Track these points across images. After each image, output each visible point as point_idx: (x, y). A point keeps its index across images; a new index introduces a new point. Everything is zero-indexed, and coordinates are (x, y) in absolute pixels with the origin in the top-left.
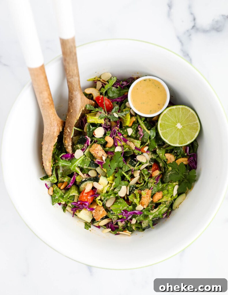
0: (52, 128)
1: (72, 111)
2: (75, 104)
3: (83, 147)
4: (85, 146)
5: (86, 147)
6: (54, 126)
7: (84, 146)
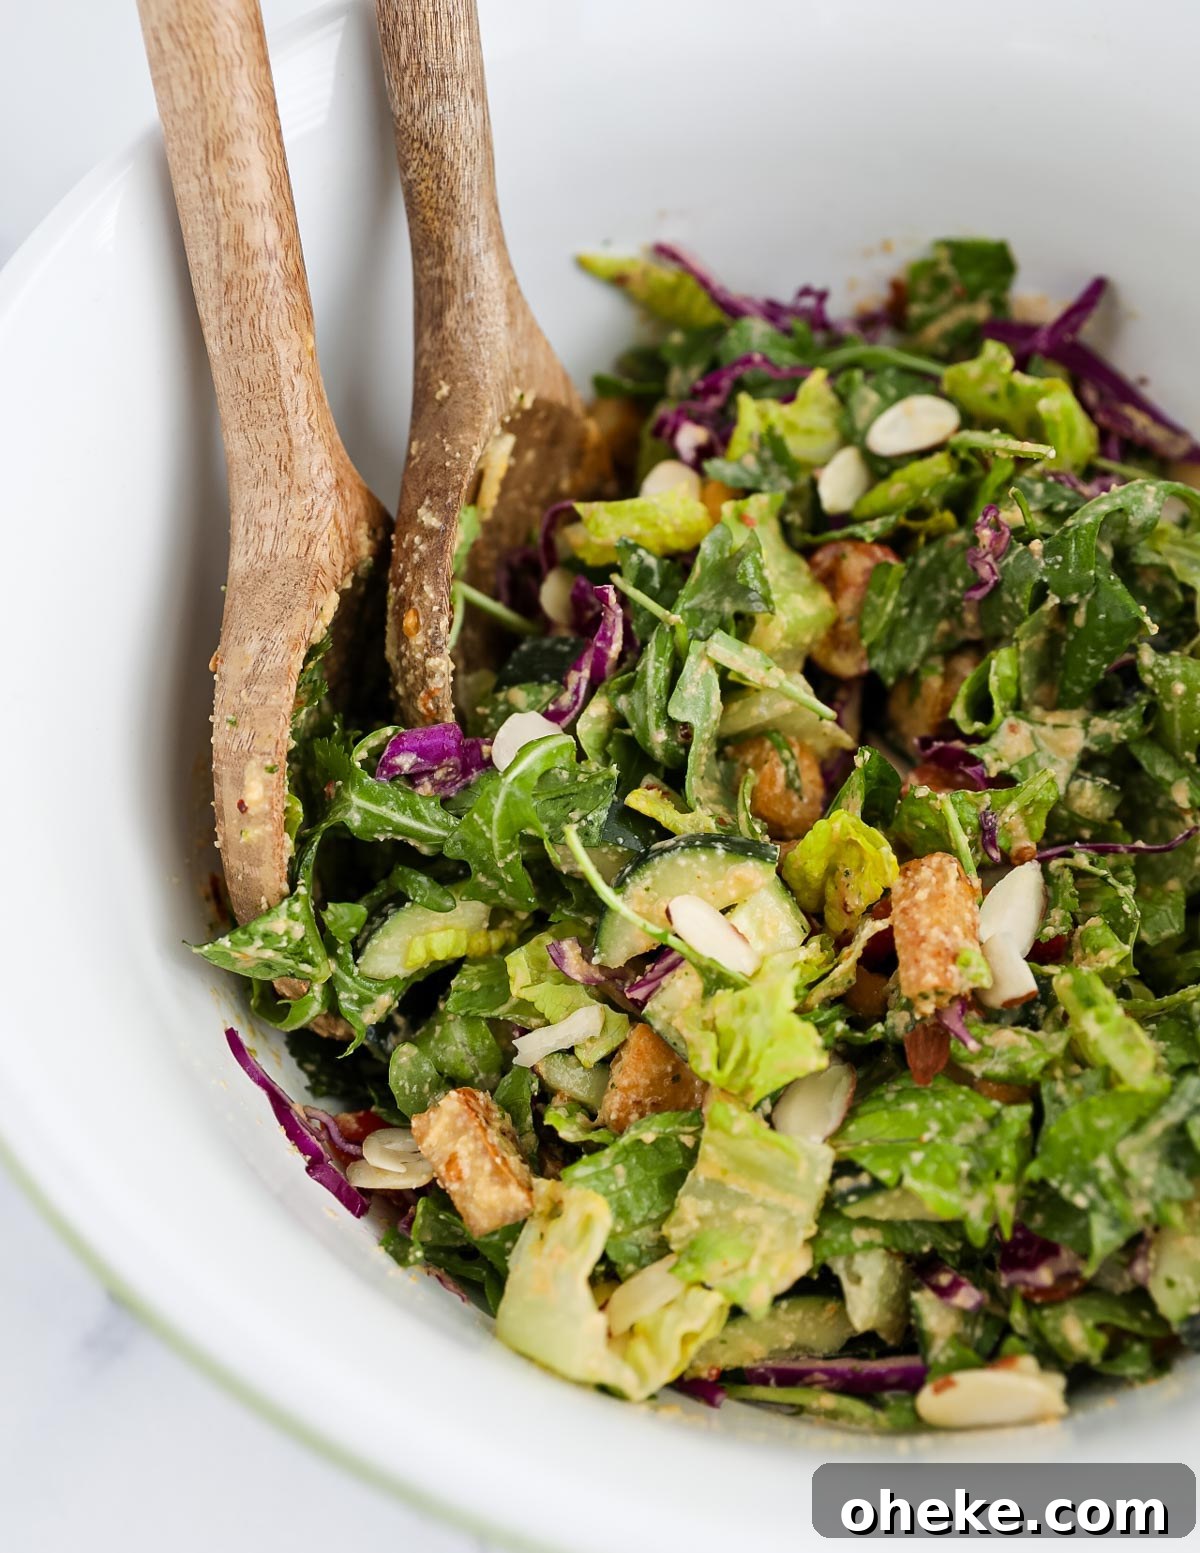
0: (298, 505)
1: (445, 390)
2: (466, 340)
3: (555, 700)
4: (576, 692)
5: (582, 692)
6: (311, 485)
7: (564, 684)
